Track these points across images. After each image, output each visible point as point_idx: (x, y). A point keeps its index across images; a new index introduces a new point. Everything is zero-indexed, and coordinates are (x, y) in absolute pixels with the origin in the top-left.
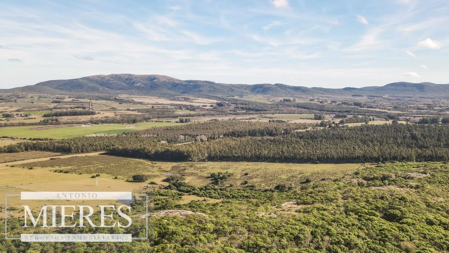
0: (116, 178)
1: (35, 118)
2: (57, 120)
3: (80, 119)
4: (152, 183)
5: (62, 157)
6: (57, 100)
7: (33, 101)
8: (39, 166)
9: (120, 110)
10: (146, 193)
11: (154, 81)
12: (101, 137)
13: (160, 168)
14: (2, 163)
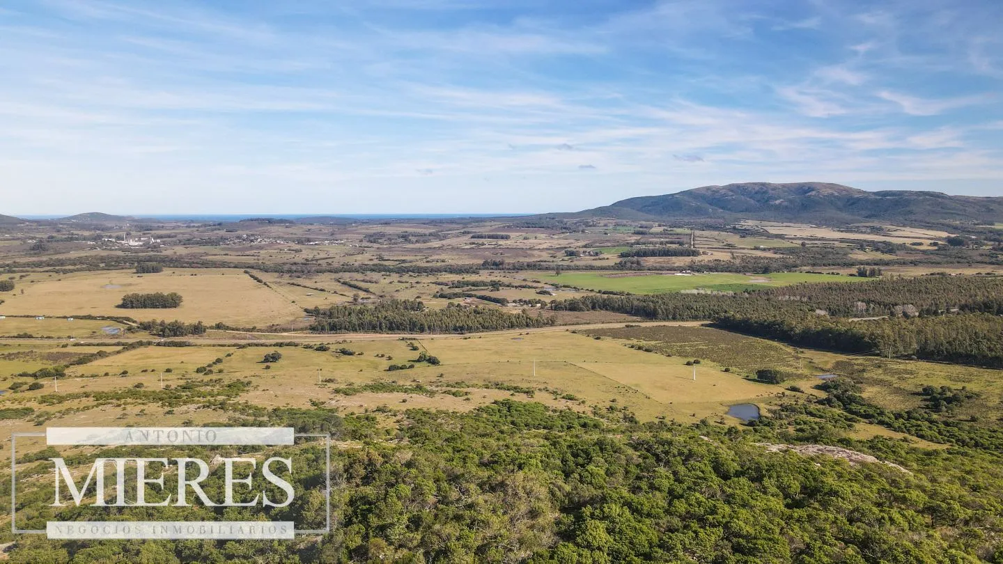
0: (727, 370)
1: (607, 259)
2: (638, 263)
3: (674, 263)
4: (794, 389)
5: (643, 325)
6: (641, 229)
7: (607, 232)
8: (609, 336)
9: (741, 248)
10: (781, 405)
11: (810, 194)
12: (706, 296)
13: (810, 362)
14: (561, 325)
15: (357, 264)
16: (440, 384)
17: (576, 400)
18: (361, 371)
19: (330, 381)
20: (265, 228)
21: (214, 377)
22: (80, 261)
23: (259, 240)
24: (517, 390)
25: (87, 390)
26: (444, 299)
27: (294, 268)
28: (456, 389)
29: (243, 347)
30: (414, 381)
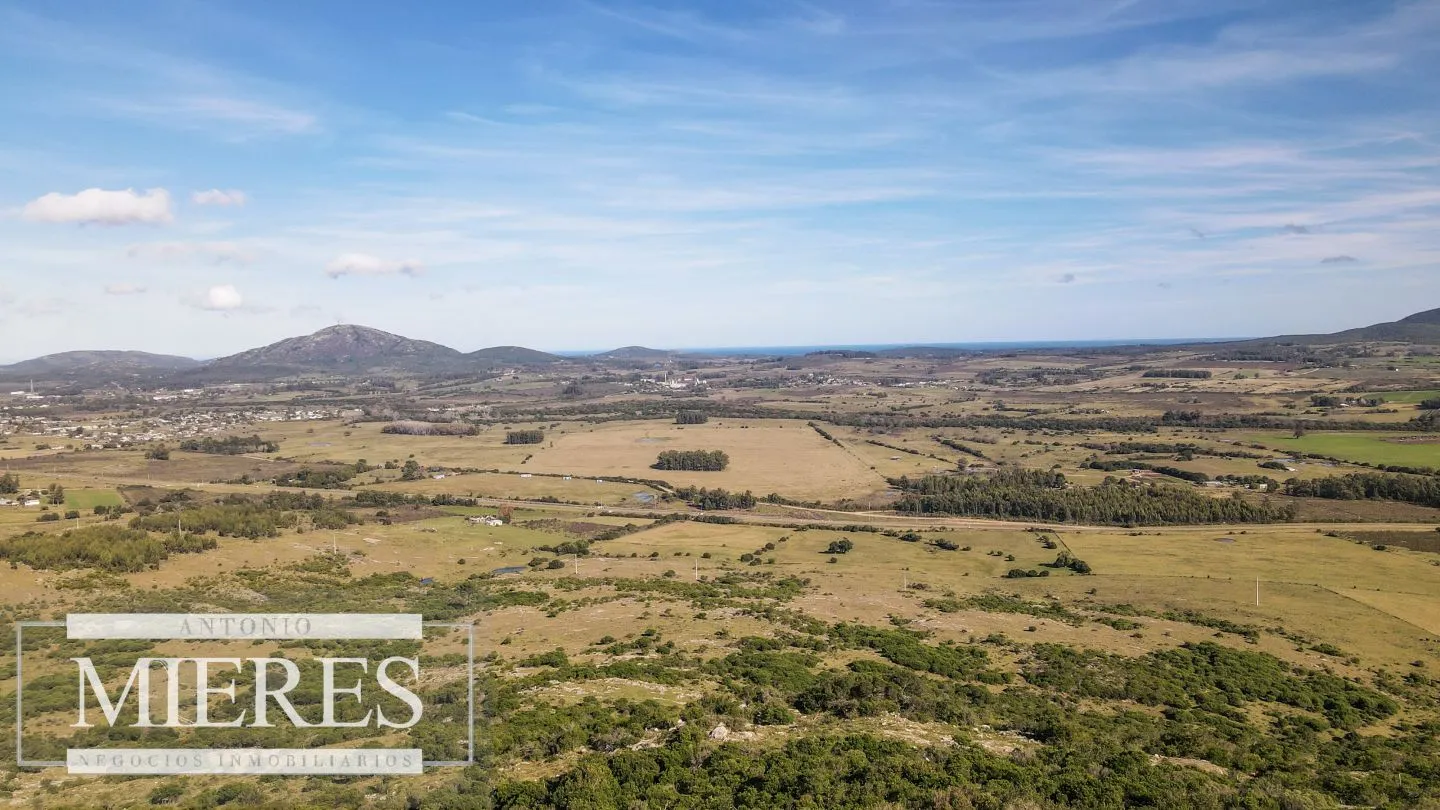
1: (1395, 411)
7: (1394, 365)
8: (1403, 546)
14: (1305, 522)
15: (964, 415)
16: (1090, 605)
17: (1340, 656)
18: (967, 575)
19: (920, 587)
20: (838, 364)
21: (762, 569)
22: (614, 407)
23: (829, 381)
24: (1225, 627)
25: (609, 574)
26: (1098, 471)
27: (875, 419)
28: (1119, 617)
29: (802, 529)
30: (1048, 596)
